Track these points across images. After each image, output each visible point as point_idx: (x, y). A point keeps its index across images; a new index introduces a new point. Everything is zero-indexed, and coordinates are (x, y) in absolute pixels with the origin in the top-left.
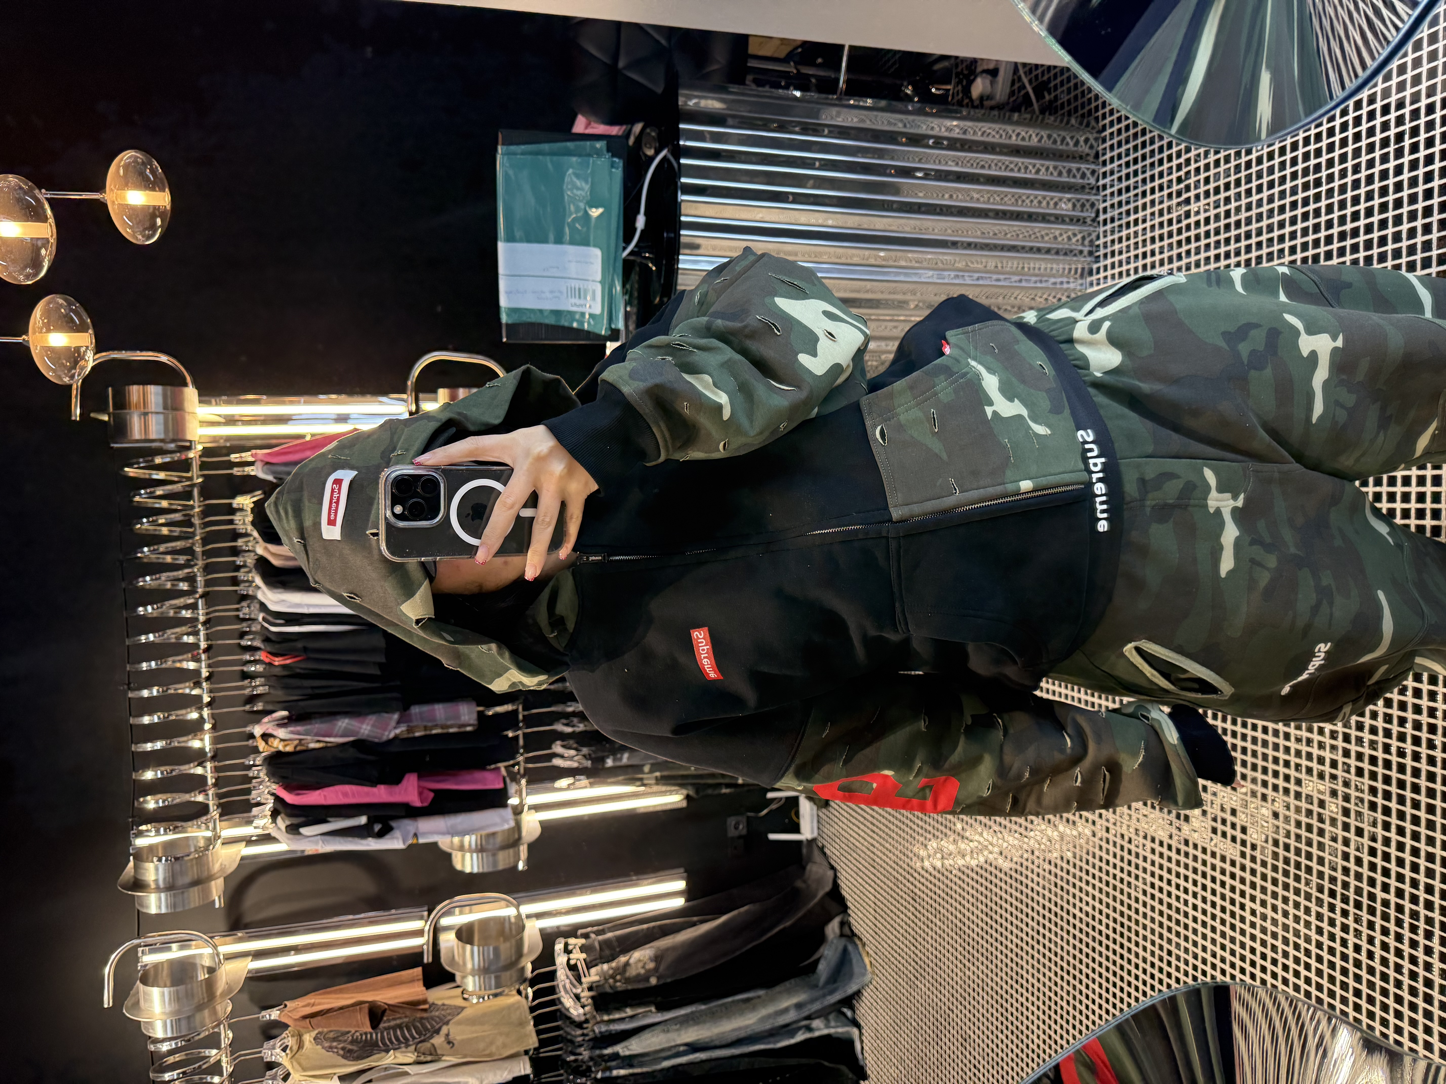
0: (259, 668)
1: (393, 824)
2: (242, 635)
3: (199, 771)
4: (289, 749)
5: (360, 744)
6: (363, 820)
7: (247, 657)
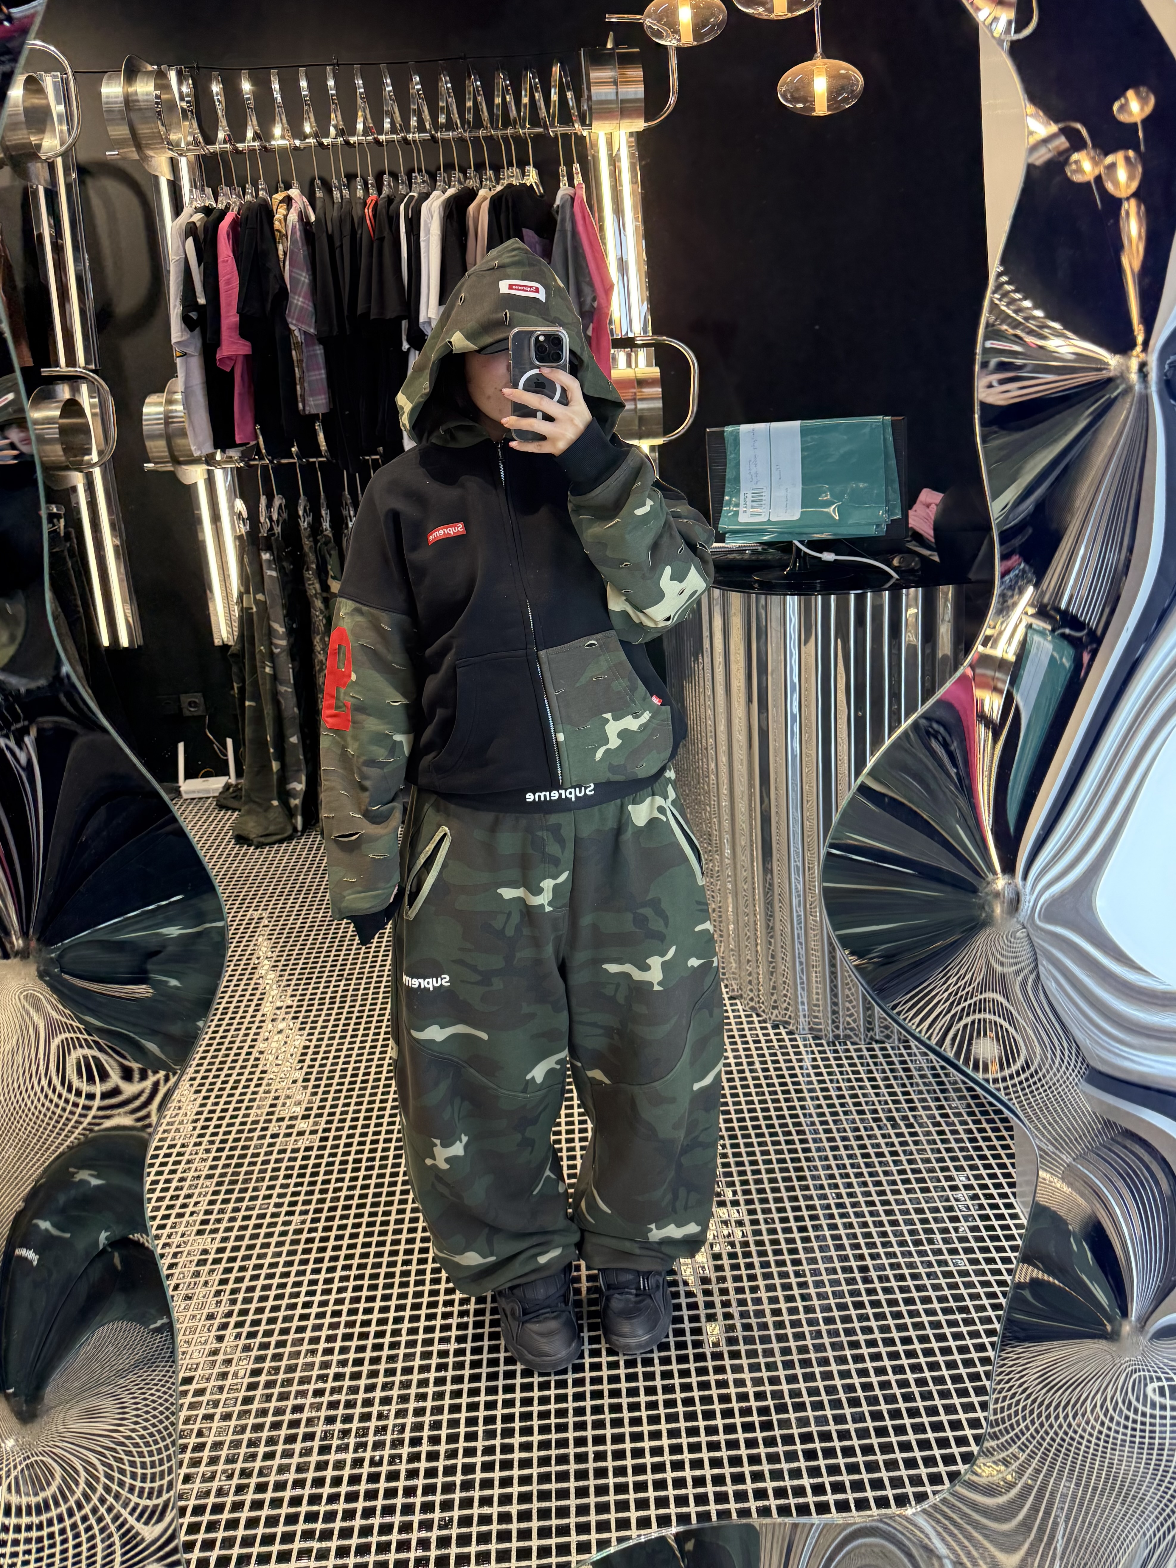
0: (360, 193)
1: (197, 331)
2: (394, 175)
3: (250, 134)
4: (277, 225)
5: (283, 295)
6: (202, 301)
7: (371, 180)
